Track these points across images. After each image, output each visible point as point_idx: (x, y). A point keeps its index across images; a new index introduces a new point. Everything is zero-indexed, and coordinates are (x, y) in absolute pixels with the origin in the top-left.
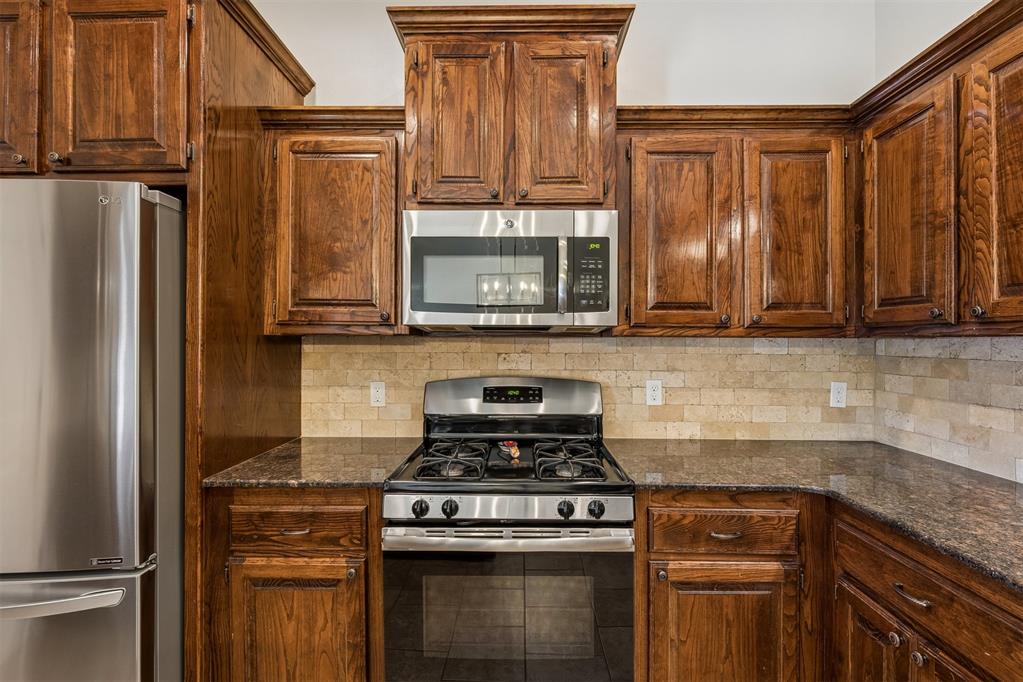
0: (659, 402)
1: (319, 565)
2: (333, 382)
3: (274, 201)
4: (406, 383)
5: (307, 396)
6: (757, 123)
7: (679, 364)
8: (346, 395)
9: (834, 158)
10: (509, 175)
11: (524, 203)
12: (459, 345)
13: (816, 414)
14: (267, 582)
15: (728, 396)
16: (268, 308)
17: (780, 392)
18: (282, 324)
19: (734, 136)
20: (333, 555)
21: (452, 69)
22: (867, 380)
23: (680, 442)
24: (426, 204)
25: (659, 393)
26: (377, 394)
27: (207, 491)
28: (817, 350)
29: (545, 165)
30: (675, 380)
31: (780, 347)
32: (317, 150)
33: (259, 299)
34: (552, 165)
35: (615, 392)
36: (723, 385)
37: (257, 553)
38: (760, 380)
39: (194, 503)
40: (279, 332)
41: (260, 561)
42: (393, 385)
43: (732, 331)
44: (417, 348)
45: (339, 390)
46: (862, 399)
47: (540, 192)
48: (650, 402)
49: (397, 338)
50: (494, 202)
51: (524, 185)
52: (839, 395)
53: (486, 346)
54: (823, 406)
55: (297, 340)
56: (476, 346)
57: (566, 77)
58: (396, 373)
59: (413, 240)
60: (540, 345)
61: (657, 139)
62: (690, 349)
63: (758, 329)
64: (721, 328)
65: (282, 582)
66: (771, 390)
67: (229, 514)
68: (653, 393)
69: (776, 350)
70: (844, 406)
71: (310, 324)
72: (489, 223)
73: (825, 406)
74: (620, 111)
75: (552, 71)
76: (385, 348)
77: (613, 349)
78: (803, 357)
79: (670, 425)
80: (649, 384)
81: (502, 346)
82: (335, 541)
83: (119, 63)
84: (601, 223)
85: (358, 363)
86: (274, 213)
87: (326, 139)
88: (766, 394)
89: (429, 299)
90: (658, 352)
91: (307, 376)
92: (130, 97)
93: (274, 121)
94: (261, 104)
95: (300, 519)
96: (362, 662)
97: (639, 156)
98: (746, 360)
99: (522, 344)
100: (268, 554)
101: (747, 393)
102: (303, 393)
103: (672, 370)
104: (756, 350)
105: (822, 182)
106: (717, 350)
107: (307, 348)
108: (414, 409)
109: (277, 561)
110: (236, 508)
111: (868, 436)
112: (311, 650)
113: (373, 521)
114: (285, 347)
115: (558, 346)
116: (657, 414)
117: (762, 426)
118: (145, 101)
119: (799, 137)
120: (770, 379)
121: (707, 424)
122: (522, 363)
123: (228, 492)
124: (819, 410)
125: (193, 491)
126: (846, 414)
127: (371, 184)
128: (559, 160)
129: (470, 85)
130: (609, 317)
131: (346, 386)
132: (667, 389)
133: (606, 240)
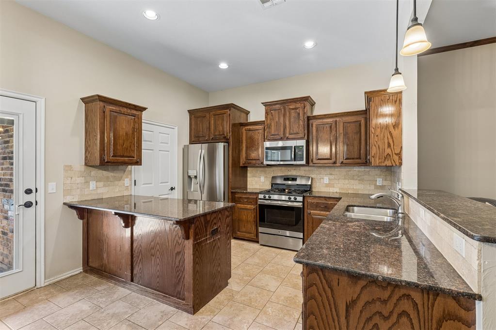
0: (328, 182)
1: (249, 206)
2: (254, 176)
3: (242, 140)
4: (268, 177)
5: (249, 179)
6: (343, 116)
7: (333, 173)
8: (256, 179)
9: (362, 122)
10: (284, 133)
11: (288, 139)
12: (280, 168)
14: (241, 208)
15: (347, 181)
16: (241, 161)
17: (362, 180)
18: (244, 164)
19: (337, 119)
20: (251, 205)
22: (389, 178)
23: (333, 193)
24: (269, 140)
26: (262, 179)
27: (232, 192)
28: (373, 169)
29: (292, 131)
30: (332, 177)
31: (362, 168)
32: (250, 130)
33: (240, 159)
34: (293, 131)
35: (316, 180)
36: (345, 179)
37: (239, 204)
38: (355, 178)
39: (230, 194)
40: (243, 165)
41: (240, 205)
42: (266, 177)
43: (337, 165)
44: (271, 169)
46: (387, 183)
47: (291, 136)
48: (325, 182)
49: (264, 167)
50: (281, 139)
51: (287, 135)
52: (379, 182)
53: (286, 168)
54: (374, 185)
55: (246, 167)
56: (283, 168)
57: (296, 112)
58: (266, 174)
59: (266, 148)
62: (337, 170)
65: (243, 209)
66: (359, 180)
67: (235, 197)
68: (326, 180)
69: (360, 170)
70: (381, 185)
71: (248, 164)
72: (280, 144)
73: (375, 185)
74: (308, 116)
75: (293, 111)
76: (262, 169)
77: (316, 169)
78: (369, 171)
79: (330, 188)
80: (325, 178)
82: (251, 202)
83: (219, 122)
84: (302, 143)
86: (242, 143)
87: (251, 127)
88: (358, 181)
89: (268, 159)
90: (328, 170)
91: (249, 175)
92: (221, 128)
93: (242, 125)
94: (240, 122)
95: (246, 198)
96: (255, 224)
97: (314, 126)
98: (351, 172)
100: (241, 204)
101: (352, 181)
102: (248, 178)
103: (331, 174)
104: (355, 169)
106: (344, 170)
107: (248, 169)
108: (269, 182)
109: (242, 205)
110: (236, 196)
112: (247, 221)
113: (257, 199)
114: (245, 168)
116: (327, 185)
117: (356, 189)
118: (223, 129)
120: (358, 177)
121: (341, 189)
123: (235, 193)
124: (373, 186)
125: (230, 192)
126: (382, 187)
127: (259, 136)
128: (294, 130)
129: (277, 116)
130: (304, 162)
131: (256, 177)
132: (329, 179)
133: (303, 146)
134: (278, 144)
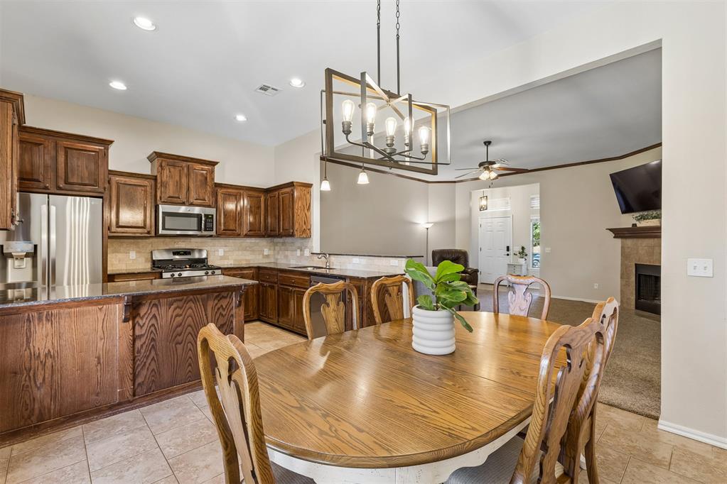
0: (222, 255)
2: (115, 252)
4: (144, 251)
6: (246, 190)
7: (228, 245)
8: (120, 255)
9: (262, 199)
10: (188, 198)
11: (192, 204)
12: (162, 239)
13: (261, 256)
15: (240, 253)
17: (253, 251)
19: (242, 192)
21: (172, 169)
22: (272, 248)
24: (165, 203)
25: (223, 252)
26: (132, 255)
29: (197, 196)
30: (227, 249)
31: (253, 240)
34: (199, 196)
35: (211, 252)
36: (239, 250)
38: (248, 249)
40: (111, 235)
42: (138, 252)
43: (241, 236)
44: (147, 240)
45: (117, 254)
46: (271, 253)
47: (196, 202)
48: (220, 255)
49: (136, 238)
50: (183, 204)
51: (191, 200)
52: (266, 252)
53: (171, 240)
57: (202, 175)
58: (139, 248)
59: (163, 213)
60: (188, 240)
61: (224, 190)
62: (231, 241)
63: (247, 236)
64: (238, 235)
68: (221, 252)
71: (123, 233)
72: (182, 209)
73: (263, 254)
74: (215, 183)
76: (136, 240)
78: (258, 243)
79: (225, 261)
80: (220, 250)
81: (176, 240)
83: (82, 163)
84: (212, 211)
85: (125, 245)
86: (110, 200)
87: (128, 180)
88: (249, 252)
89: (166, 227)
90: (222, 241)
93: (112, 173)
97: (219, 194)
99: (183, 239)
101: (245, 252)
103: (226, 246)
104: (247, 241)
105: (260, 204)
106: (238, 241)
108: (147, 259)
111: (273, 261)
115: (193, 240)
116: (222, 258)
117: (249, 260)
119: (256, 194)
120: (250, 248)
121: (235, 260)
122: (182, 245)
126: (268, 256)
129: (177, 173)
130: (213, 233)
131: (120, 252)
132: (224, 251)
133: (212, 215)
134: (180, 208)
